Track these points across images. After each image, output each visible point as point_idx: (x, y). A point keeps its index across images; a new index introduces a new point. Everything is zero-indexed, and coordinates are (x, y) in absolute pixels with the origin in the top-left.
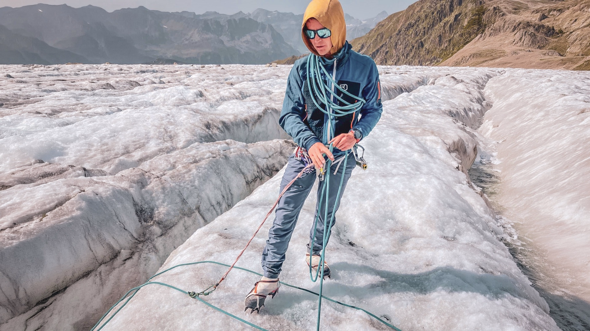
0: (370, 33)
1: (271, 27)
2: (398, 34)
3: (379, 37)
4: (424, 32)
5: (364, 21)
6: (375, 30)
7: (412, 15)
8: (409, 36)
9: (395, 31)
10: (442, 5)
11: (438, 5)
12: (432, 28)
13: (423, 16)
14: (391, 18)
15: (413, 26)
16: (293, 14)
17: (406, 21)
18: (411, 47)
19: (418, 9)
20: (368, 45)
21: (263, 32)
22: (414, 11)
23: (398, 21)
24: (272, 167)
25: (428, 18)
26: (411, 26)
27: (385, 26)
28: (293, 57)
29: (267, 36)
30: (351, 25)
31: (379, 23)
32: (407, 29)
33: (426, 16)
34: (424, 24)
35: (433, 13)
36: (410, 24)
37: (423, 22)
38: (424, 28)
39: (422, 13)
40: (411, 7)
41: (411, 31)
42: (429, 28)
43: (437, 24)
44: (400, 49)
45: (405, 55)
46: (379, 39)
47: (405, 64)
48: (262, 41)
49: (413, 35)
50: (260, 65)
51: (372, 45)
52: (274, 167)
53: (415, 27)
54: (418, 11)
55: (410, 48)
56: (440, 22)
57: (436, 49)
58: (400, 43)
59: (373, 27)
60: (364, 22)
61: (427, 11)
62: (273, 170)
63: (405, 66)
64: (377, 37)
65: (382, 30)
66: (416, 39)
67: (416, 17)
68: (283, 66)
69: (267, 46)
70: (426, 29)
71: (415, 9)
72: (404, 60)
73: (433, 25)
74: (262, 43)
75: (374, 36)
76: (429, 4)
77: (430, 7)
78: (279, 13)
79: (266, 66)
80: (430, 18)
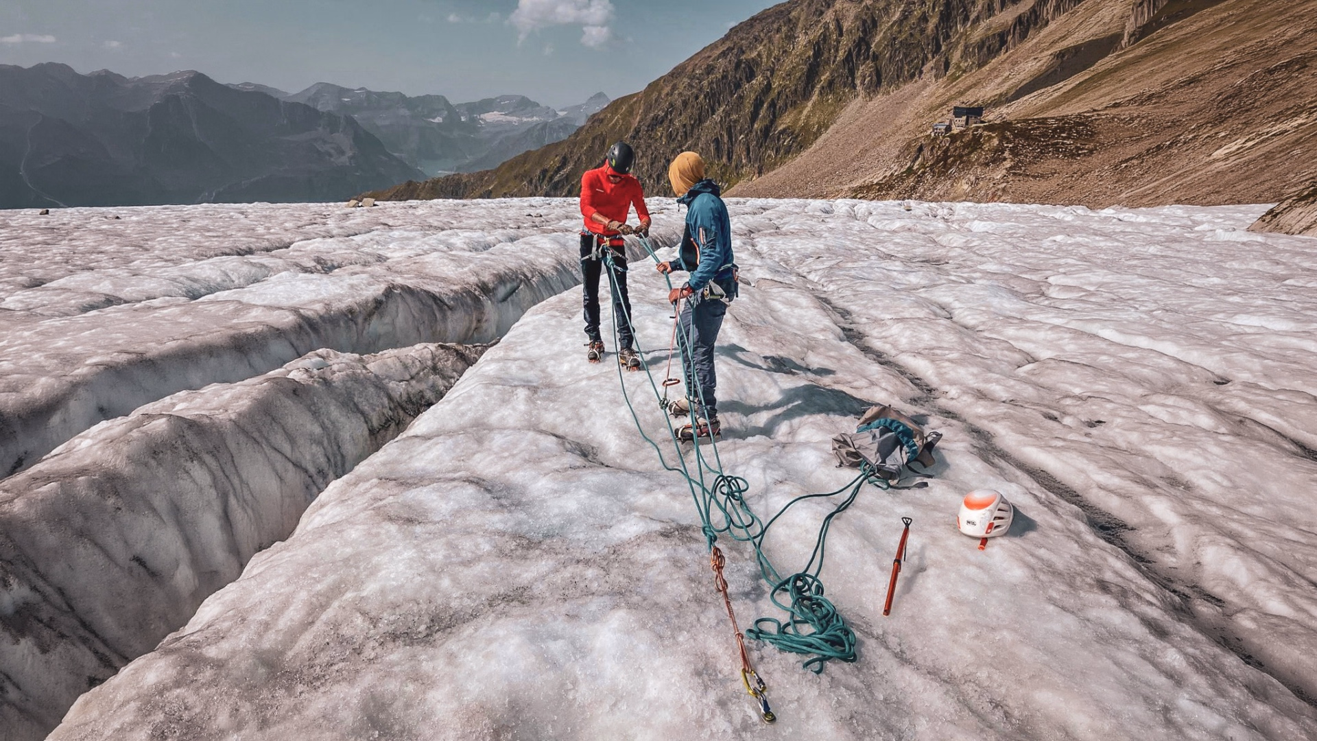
0: (577, 134)
1: (351, 122)
2: (634, 138)
3: (597, 142)
4: (685, 132)
5: (562, 110)
6: (586, 128)
7: (656, 101)
8: (656, 140)
9: (627, 131)
10: (712, 82)
11: (705, 83)
12: (699, 125)
13: (679, 103)
14: (615, 105)
15: (662, 122)
16: (402, 96)
17: (646, 112)
18: (663, 161)
19: (667, 90)
20: (576, 158)
21: (332, 133)
22: (660, 94)
23: (631, 112)
24: (418, 397)
25: (689, 106)
26: (657, 122)
27: (606, 122)
28: (410, 183)
29: (343, 139)
30: (535, 118)
31: (594, 115)
32: (652, 126)
33: (685, 103)
34: (682, 117)
35: (697, 98)
36: (656, 118)
37: (681, 114)
38: (684, 126)
39: (676, 97)
40: (653, 86)
41: (660, 131)
42: (692, 126)
43: (707, 118)
44: (643, 166)
45: (654, 176)
46: (597, 147)
47: (657, 194)
48: (332, 151)
49: (664, 140)
50: (332, 204)
51: (584, 157)
52: (423, 397)
53: (666, 124)
54: (667, 94)
55: (662, 164)
56: (713, 114)
57: (712, 164)
58: (640, 154)
59: (582, 122)
60: (562, 114)
61: (685, 93)
62: (421, 405)
63: (657, 198)
64: (593, 142)
65: (602, 129)
66: (672, 146)
67: (665, 105)
68: (390, 204)
69: (344, 160)
70: (689, 128)
71: (662, 89)
72: (653, 186)
73: (700, 119)
74: (330, 155)
75: (586, 140)
76: (686, 80)
77: (690, 85)
78: (369, 93)
79: (348, 206)
80: (693, 106)
